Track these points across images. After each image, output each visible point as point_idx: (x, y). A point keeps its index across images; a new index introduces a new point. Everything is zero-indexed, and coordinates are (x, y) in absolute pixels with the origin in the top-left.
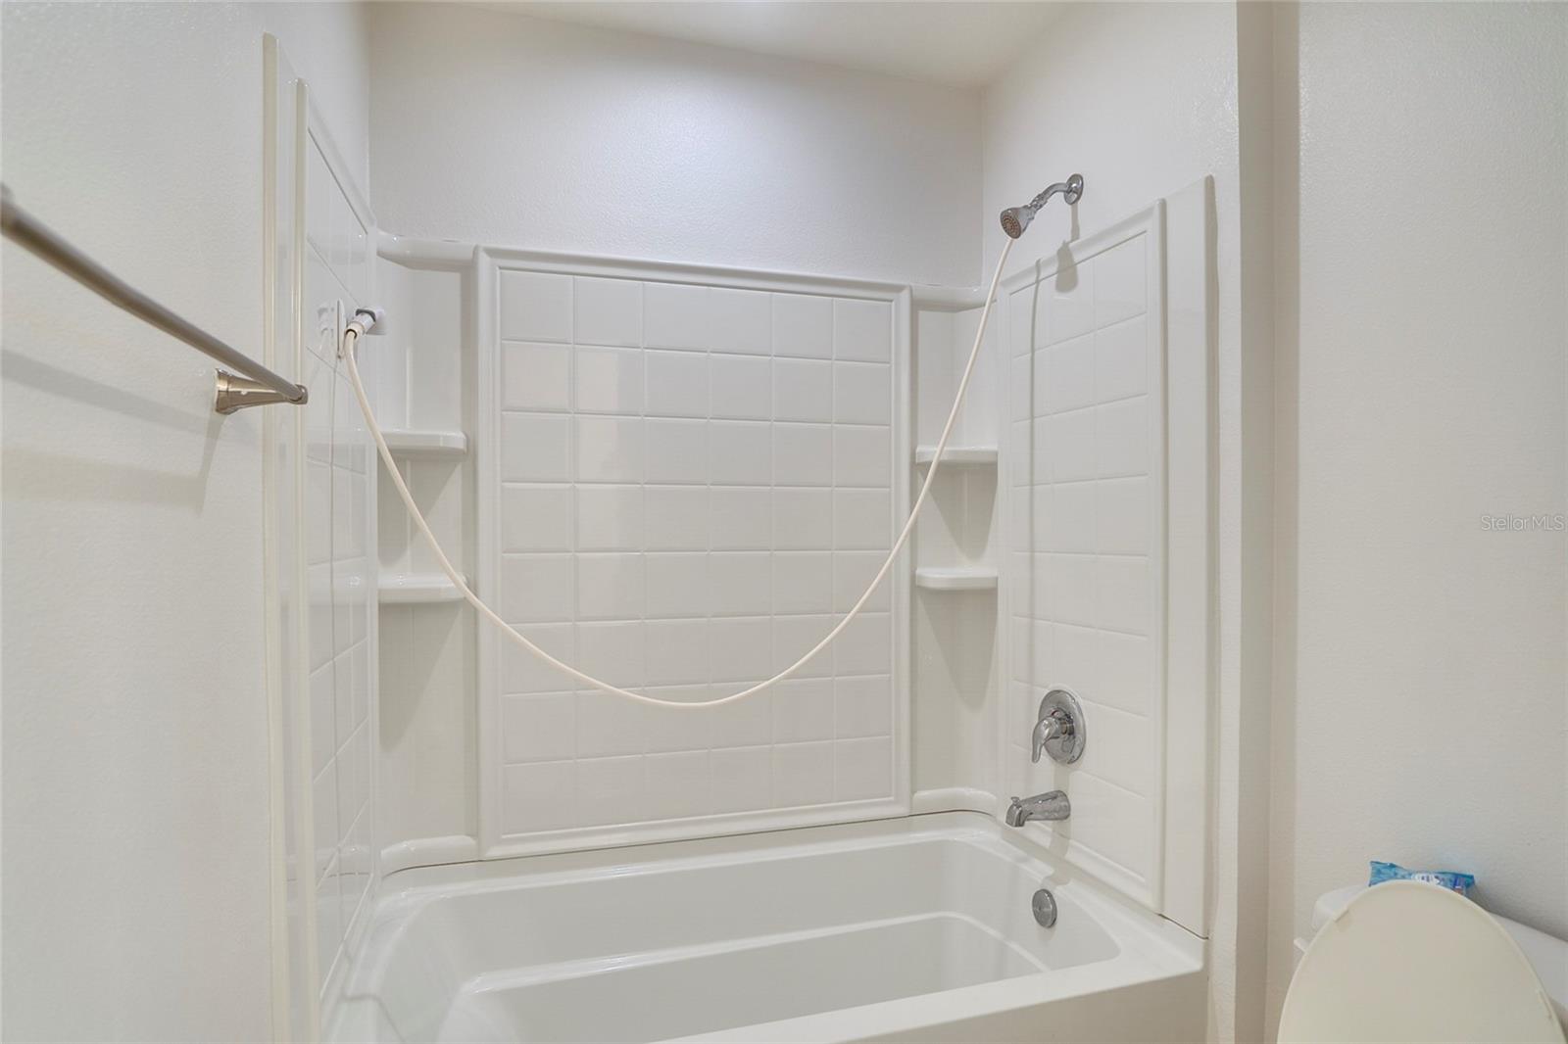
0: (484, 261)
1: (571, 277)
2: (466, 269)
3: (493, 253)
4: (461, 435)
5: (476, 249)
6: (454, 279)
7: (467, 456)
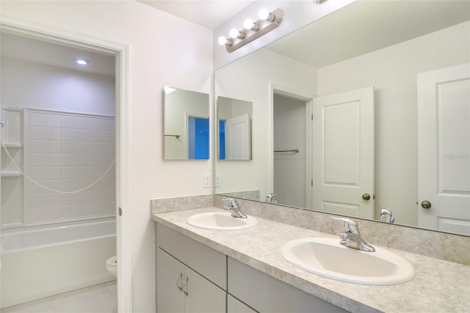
0: (26, 111)
1: (45, 114)
2: (22, 112)
3: (27, 109)
4: (20, 144)
5: (24, 108)
6: (18, 114)
7: (22, 148)
